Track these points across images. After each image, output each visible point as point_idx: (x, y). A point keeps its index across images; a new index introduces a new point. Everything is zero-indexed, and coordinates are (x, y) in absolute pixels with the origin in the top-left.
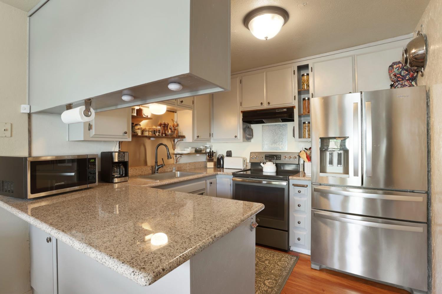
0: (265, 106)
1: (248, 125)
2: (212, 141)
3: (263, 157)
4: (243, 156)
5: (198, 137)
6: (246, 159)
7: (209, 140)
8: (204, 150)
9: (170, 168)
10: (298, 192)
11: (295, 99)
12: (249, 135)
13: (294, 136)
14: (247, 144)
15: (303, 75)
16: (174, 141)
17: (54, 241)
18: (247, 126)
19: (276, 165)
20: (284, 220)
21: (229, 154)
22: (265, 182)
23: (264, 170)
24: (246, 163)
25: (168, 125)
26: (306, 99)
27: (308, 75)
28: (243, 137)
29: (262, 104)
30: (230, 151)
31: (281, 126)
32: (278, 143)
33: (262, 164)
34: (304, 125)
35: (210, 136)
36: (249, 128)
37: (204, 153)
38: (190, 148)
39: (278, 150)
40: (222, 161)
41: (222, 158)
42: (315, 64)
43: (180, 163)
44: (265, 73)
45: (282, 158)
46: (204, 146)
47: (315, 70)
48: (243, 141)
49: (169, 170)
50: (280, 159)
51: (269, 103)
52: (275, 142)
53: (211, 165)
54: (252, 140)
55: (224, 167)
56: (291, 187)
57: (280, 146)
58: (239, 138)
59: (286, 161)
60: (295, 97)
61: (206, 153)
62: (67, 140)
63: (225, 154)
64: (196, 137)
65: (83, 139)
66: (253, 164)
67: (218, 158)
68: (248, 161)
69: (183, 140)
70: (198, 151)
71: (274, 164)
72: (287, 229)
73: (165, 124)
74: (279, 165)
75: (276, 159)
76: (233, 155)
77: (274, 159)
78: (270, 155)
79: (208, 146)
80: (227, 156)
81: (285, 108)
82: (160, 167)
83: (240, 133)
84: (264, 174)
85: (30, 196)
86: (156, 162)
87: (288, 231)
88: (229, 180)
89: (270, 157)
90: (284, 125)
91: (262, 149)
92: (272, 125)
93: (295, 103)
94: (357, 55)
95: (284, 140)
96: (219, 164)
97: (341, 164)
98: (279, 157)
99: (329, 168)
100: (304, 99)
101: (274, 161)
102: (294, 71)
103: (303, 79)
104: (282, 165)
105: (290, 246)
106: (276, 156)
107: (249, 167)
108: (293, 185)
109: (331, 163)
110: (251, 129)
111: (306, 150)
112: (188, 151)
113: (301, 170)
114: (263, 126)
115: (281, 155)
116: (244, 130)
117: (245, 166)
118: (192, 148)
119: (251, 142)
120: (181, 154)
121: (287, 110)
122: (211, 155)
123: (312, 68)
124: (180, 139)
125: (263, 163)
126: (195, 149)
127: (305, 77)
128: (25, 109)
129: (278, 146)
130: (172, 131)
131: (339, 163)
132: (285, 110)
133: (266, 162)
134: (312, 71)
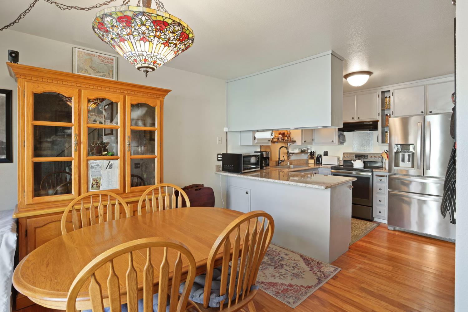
0: (356, 120)
1: (342, 132)
2: (313, 144)
3: (353, 157)
4: (338, 155)
5: (305, 141)
6: (340, 158)
7: (311, 144)
8: (306, 151)
9: (286, 163)
10: (380, 180)
11: (379, 115)
12: (343, 140)
13: (378, 141)
14: (341, 146)
15: (386, 97)
16: (288, 144)
17: (249, 193)
18: (340, 133)
19: (363, 162)
20: (369, 199)
21: (326, 154)
22: (355, 173)
23: (354, 166)
24: (340, 160)
25: (285, 133)
26: (389, 114)
27: (390, 97)
28: (338, 142)
29: (353, 118)
30: (327, 152)
31: (368, 133)
32: (366, 146)
33: (352, 162)
34: (386, 134)
35: (312, 140)
36: (342, 135)
37: (306, 153)
38: (298, 149)
39: (366, 151)
40: (320, 159)
41: (321, 156)
42: (395, 91)
43: (291, 159)
44: (355, 96)
45: (369, 157)
46: (306, 148)
47: (395, 94)
48: (338, 145)
49: (285, 164)
50: (367, 158)
51: (359, 118)
52: (363, 145)
53: (312, 161)
54: (345, 144)
55: (323, 163)
56: (375, 177)
57: (367, 149)
58: (335, 142)
59: (372, 159)
60: (379, 114)
61: (307, 153)
62: (239, 145)
63: (322, 154)
64: (304, 142)
65: (252, 145)
66: (345, 161)
67: (317, 156)
68: (341, 159)
69: (294, 144)
70: (303, 152)
71: (362, 161)
72: (371, 206)
73: (283, 133)
74: (367, 162)
75: (364, 158)
76: (329, 154)
77: (362, 158)
78: (359, 155)
79: (309, 147)
80: (324, 155)
81: (371, 122)
82: (282, 162)
83: (336, 139)
84: (354, 168)
85: (242, 171)
86: (279, 158)
87: (372, 207)
88: (328, 172)
89: (359, 156)
90: (370, 133)
91: (353, 150)
92: (361, 133)
93: (379, 118)
94: (429, 85)
95: (370, 144)
96: (318, 161)
97: (410, 162)
98: (366, 157)
99: (401, 163)
100: (387, 115)
101: (362, 159)
102: (379, 95)
103: (386, 100)
104: (368, 162)
105: (374, 218)
106: (364, 156)
107: (342, 163)
108: (376, 175)
109: (403, 160)
110: (344, 135)
111: (387, 152)
112: (297, 151)
113: (384, 166)
114: (353, 133)
115: (367, 155)
116: (339, 136)
117: (339, 163)
118: (299, 149)
119: (343, 145)
120: (293, 153)
121: (373, 123)
122: (312, 154)
123: (392, 93)
124: (292, 143)
125: (354, 161)
126: (300, 150)
127: (388, 98)
128: (226, 130)
129: (365, 148)
130: (287, 138)
131: (409, 161)
132: (371, 123)
133: (356, 160)
134: (392, 96)
